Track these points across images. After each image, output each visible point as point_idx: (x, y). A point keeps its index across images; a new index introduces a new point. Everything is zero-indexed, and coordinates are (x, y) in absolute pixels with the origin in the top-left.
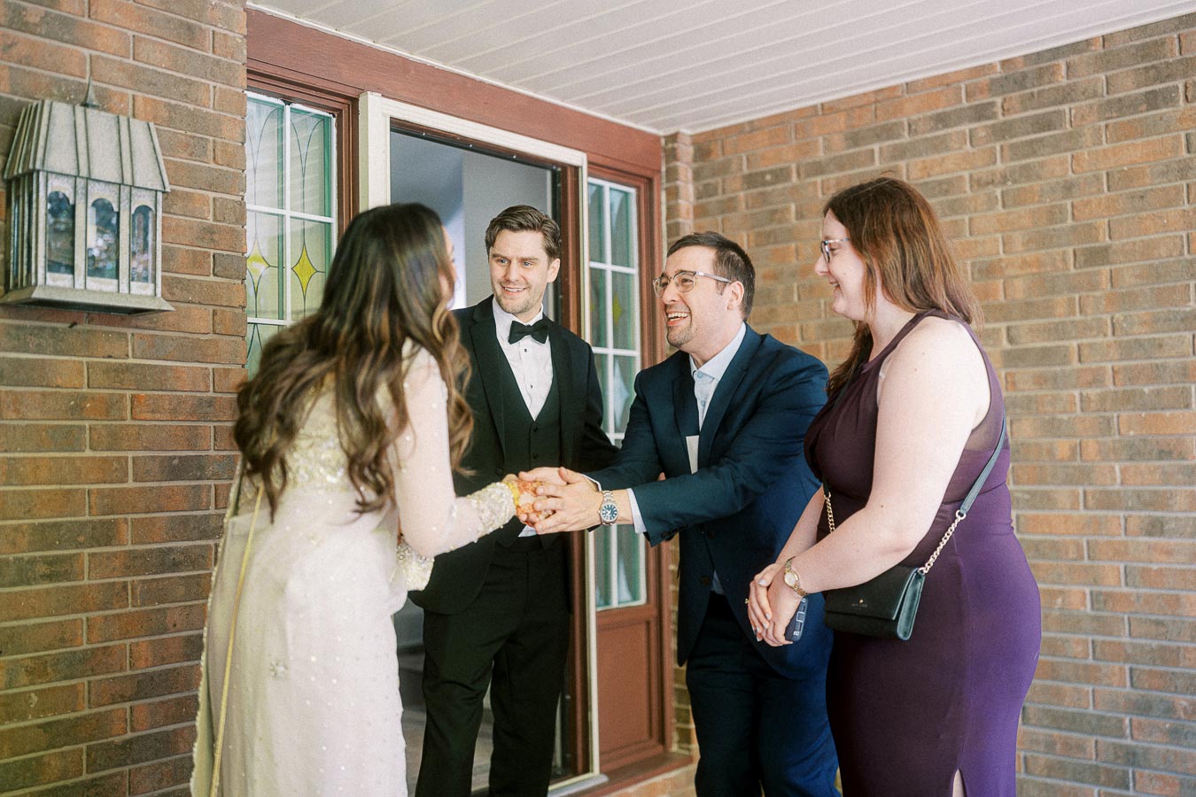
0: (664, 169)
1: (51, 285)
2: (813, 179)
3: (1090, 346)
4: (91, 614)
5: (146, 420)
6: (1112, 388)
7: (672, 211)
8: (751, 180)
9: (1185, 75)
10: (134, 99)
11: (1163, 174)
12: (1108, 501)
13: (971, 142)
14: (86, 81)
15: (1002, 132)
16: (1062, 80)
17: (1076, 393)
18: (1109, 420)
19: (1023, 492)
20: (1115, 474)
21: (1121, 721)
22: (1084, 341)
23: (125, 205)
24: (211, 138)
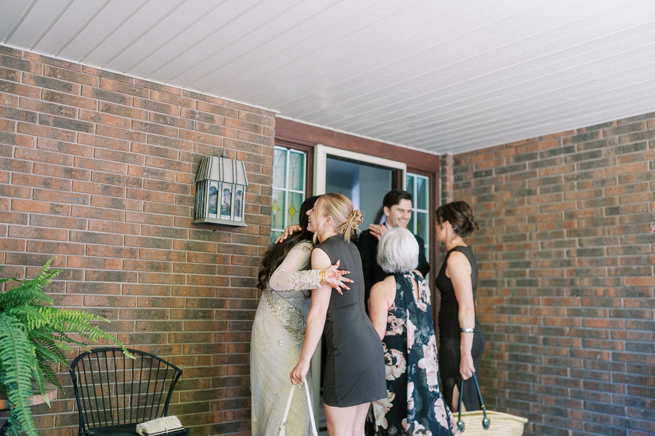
0: (440, 169)
1: (210, 218)
2: (501, 175)
3: (612, 248)
4: (216, 332)
5: (236, 265)
6: (620, 266)
7: (444, 187)
8: (477, 175)
9: (649, 137)
10: (237, 152)
11: (641, 177)
12: (618, 314)
13: (565, 161)
14: (222, 147)
15: (577, 158)
16: (601, 137)
17: (606, 268)
18: (619, 280)
19: (585, 309)
20: (622, 302)
21: (623, 409)
22: (610, 246)
23: (233, 190)
24: (261, 165)
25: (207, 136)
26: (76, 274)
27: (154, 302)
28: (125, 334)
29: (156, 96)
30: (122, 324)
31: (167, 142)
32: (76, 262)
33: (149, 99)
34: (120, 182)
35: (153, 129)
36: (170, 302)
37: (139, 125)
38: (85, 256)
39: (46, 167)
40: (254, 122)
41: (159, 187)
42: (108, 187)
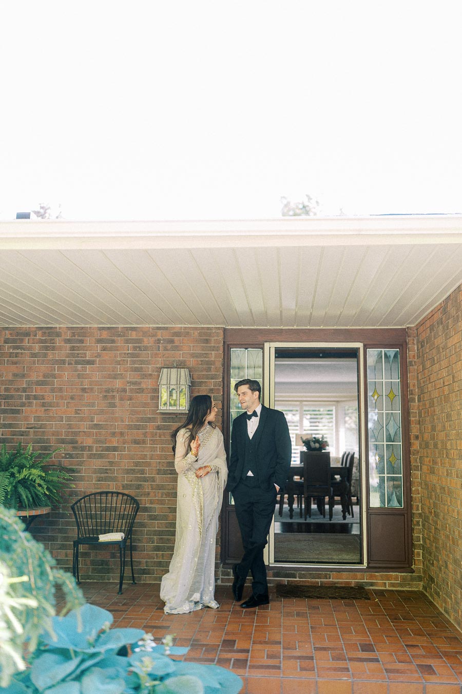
1: (162, 409)
23: (178, 389)
25: (169, 354)
26: (90, 449)
27: (137, 464)
28: (119, 484)
29: (134, 335)
30: (117, 478)
31: (142, 362)
32: (88, 442)
33: (130, 338)
34: (113, 392)
35: (133, 355)
36: (149, 464)
37: (123, 355)
38: (95, 437)
39: (72, 389)
40: (205, 336)
41: (137, 392)
42: (106, 396)
